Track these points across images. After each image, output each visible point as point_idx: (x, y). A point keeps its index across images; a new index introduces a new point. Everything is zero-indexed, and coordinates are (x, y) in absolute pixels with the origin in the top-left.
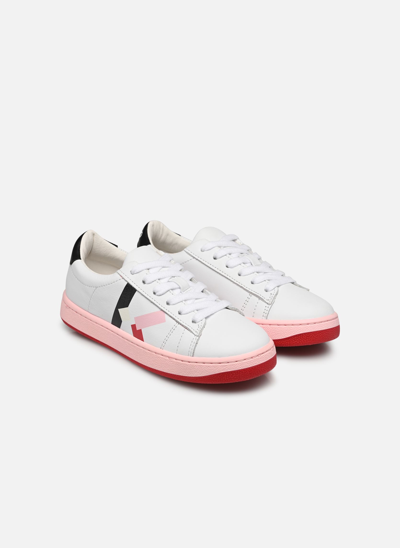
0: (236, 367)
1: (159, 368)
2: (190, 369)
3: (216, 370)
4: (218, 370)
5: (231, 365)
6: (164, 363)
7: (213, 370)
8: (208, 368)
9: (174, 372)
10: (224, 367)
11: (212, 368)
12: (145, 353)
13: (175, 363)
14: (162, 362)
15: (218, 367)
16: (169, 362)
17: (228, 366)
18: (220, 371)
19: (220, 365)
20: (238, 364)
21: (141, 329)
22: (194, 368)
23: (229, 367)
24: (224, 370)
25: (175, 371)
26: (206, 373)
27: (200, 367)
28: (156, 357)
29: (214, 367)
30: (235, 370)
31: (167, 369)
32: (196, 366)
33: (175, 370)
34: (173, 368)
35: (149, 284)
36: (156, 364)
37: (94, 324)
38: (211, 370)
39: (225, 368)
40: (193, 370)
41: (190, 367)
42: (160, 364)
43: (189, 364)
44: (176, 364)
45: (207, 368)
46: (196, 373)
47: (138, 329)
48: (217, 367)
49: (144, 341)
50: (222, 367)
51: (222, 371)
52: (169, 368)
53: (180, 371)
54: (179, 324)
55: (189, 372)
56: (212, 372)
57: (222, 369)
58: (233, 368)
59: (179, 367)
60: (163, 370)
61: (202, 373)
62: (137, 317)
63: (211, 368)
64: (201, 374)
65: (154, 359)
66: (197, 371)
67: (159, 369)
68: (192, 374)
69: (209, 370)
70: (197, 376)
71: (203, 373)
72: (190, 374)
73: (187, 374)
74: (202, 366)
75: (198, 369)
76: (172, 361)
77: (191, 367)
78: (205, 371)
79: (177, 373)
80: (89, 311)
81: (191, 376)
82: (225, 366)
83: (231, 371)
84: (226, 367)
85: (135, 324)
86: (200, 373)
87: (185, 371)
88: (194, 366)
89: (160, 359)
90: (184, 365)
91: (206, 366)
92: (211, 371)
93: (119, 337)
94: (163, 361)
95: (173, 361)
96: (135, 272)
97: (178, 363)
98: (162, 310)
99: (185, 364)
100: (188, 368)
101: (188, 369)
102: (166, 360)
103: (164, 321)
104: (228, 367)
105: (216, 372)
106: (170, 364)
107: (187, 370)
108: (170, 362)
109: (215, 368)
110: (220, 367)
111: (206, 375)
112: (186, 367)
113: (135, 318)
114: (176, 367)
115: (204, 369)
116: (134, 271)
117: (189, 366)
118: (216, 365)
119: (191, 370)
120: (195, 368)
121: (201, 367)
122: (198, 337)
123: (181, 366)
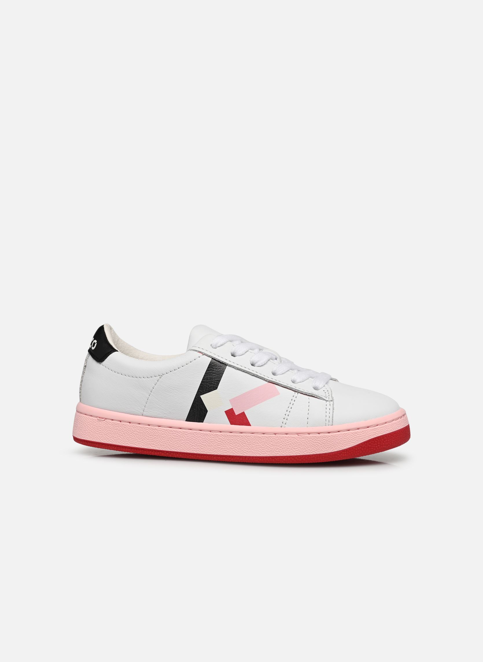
0: (387, 429)
1: (283, 452)
2: (332, 441)
3: (365, 437)
4: (368, 436)
5: (381, 428)
6: (292, 443)
7: (361, 436)
8: (355, 435)
9: (307, 452)
10: (374, 431)
11: (361, 434)
12: (257, 439)
13: (309, 438)
14: (288, 443)
15: (368, 432)
16: (299, 440)
17: (378, 429)
18: (370, 437)
19: (369, 429)
20: (388, 425)
21: (244, 413)
22: (336, 439)
23: (380, 429)
24: (374, 435)
25: (309, 450)
26: (352, 443)
27: (345, 436)
28: (278, 438)
29: (363, 432)
30: (386, 433)
31: (297, 449)
32: (339, 436)
33: (309, 448)
34: (305, 447)
35: (241, 355)
36: (278, 448)
37: (155, 429)
38: (359, 437)
39: (376, 432)
40: (335, 442)
41: (331, 438)
42: (285, 447)
43: (330, 436)
44: (311, 439)
45: (353, 436)
46: (340, 444)
47: (237, 413)
48: (366, 432)
49: (250, 426)
50: (372, 432)
51: (372, 436)
52: (300, 448)
53: (316, 448)
54: (299, 394)
55: (330, 446)
56: (361, 440)
57: (372, 434)
58: (384, 431)
59: (315, 442)
60: (290, 453)
61: (347, 444)
62: (234, 398)
63: (359, 435)
64: (346, 446)
65: (274, 442)
66: (341, 443)
67: (284, 454)
68: (334, 448)
69: (356, 438)
70: (341, 448)
71: (349, 443)
72: (331, 449)
73: (328, 449)
74: (347, 434)
75: (342, 439)
76: (304, 437)
77: (333, 439)
78: (352, 440)
79: (311, 451)
80: (145, 413)
81: (333, 451)
82: (375, 429)
83: (382, 434)
84: (377, 430)
85: (232, 408)
86: (345, 444)
87: (324, 446)
88: (337, 436)
89: (284, 440)
90: (322, 439)
91: (352, 434)
92: (359, 439)
93: (205, 432)
94: (290, 441)
95: (306, 436)
96: (219, 345)
97: (313, 438)
98: (270, 382)
99: (324, 437)
100: (329, 440)
101: (329, 442)
102: (294, 438)
103: (277, 393)
104: (379, 431)
105: (365, 439)
106: (300, 442)
107: (327, 444)
108: (301, 440)
109: (364, 434)
110: (370, 431)
111: (353, 446)
112: (326, 440)
113: (230, 400)
114: (311, 443)
115: (349, 438)
116: (217, 344)
117: (329, 438)
118: (364, 430)
119: (332, 443)
120: (338, 438)
121: (347, 436)
122: (332, 402)
123: (318, 440)
